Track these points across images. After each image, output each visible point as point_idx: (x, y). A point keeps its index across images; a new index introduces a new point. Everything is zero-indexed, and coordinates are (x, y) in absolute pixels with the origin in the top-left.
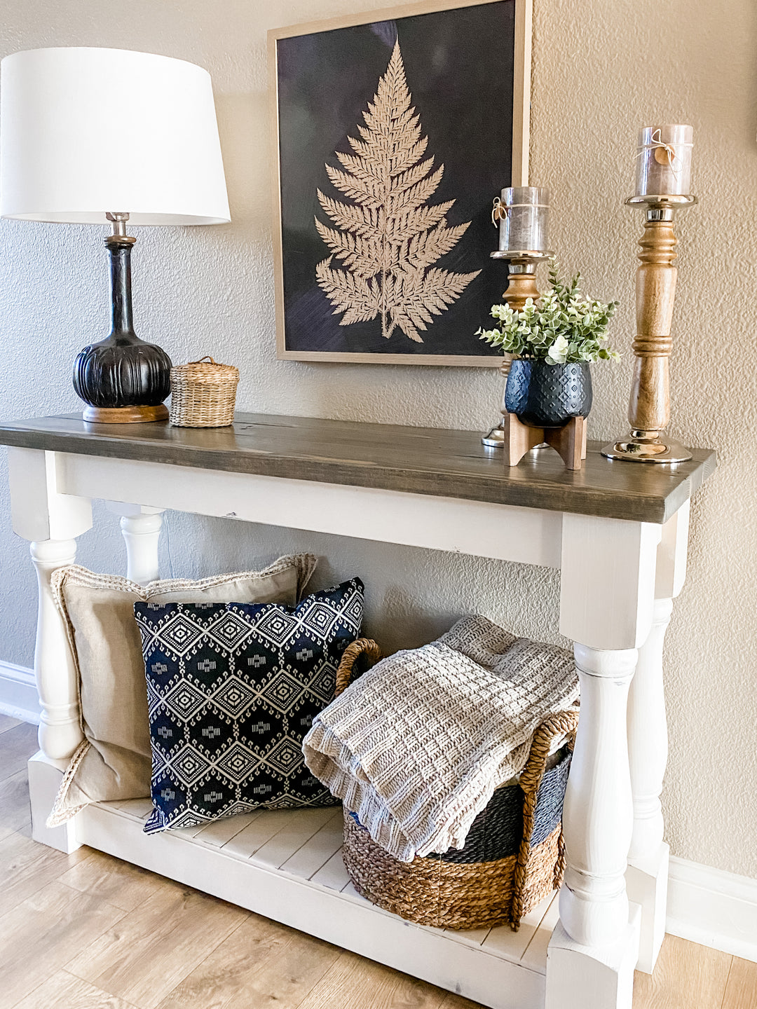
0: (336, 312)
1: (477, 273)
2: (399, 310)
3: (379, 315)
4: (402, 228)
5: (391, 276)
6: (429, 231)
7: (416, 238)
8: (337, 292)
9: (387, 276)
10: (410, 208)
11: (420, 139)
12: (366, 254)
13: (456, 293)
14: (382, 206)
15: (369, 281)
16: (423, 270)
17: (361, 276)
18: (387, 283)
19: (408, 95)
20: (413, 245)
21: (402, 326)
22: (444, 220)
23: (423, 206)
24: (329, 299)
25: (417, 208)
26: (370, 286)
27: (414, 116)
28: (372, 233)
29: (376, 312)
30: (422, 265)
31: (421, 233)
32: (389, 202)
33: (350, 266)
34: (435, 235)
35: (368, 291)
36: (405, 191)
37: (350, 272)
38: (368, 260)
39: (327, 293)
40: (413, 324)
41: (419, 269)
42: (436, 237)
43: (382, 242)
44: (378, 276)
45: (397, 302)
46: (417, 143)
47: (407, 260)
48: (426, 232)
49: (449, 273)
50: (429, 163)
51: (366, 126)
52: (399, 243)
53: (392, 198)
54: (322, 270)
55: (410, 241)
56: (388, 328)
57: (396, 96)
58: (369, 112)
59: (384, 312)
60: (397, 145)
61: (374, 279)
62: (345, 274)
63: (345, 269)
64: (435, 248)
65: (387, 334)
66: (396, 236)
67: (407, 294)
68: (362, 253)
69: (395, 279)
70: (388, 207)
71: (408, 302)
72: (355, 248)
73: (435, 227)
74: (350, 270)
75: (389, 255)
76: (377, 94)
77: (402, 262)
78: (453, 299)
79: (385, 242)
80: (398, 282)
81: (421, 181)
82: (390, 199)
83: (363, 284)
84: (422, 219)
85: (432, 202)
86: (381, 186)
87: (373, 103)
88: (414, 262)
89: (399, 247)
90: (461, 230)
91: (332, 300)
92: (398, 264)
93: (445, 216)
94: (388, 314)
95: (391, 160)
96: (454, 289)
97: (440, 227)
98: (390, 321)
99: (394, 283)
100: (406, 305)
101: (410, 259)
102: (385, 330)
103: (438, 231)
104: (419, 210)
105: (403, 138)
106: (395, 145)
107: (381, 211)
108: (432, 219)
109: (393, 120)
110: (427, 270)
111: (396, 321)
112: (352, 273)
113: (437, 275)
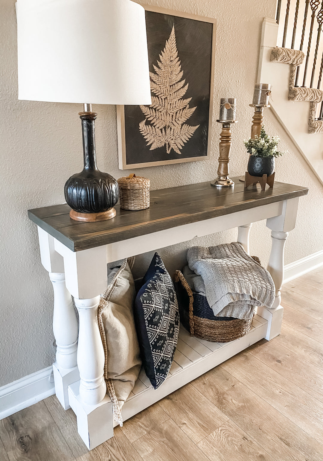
0: (148, 144)
1: (198, 126)
2: (173, 142)
3: (165, 144)
4: (174, 108)
5: (170, 128)
6: (183, 109)
7: (179, 112)
8: (148, 135)
9: (168, 128)
10: (176, 100)
11: (181, 71)
12: (160, 118)
13: (192, 134)
14: (166, 98)
15: (161, 130)
16: (181, 125)
17: (158, 128)
18: (168, 131)
19: (177, 51)
20: (178, 114)
21: (174, 148)
22: (188, 105)
23: (181, 99)
24: (145, 139)
25: (179, 100)
26: (162, 132)
27: (178, 61)
28: (162, 109)
29: (164, 143)
30: (180, 123)
31: (180, 110)
32: (169, 96)
33: (154, 123)
34: (185, 111)
35: (161, 134)
36: (175, 92)
37: (153, 126)
38: (161, 121)
39: (144, 136)
40: (178, 147)
41: (179, 125)
42: (185, 112)
43: (166, 113)
44: (165, 128)
45: (172, 138)
46: (179, 72)
47: (175, 121)
48: (182, 110)
49: (189, 126)
50: (183, 82)
51: (160, 62)
52: (172, 114)
53: (170, 94)
54: (142, 125)
55: (176, 113)
56: (169, 149)
57: (172, 50)
58: (162, 55)
59: (167, 143)
60: (172, 72)
61: (163, 129)
62: (152, 127)
63: (152, 125)
64: (185, 116)
65: (168, 152)
66: (171, 111)
67: (175, 135)
68: (159, 118)
69: (171, 129)
70: (168, 98)
71: (176, 138)
72: (156, 115)
73: (185, 108)
74: (154, 125)
75: (169, 119)
76: (165, 48)
77: (174, 122)
78: (191, 136)
79: (167, 113)
80: (172, 130)
81: (181, 89)
82: (169, 95)
83: (159, 131)
84: (181, 104)
85: (184, 97)
86: (166, 89)
87: (163, 51)
88: (178, 122)
89: (173, 116)
90: (194, 109)
91: (146, 139)
92: (172, 122)
93: (189, 104)
94: (169, 144)
95: (170, 78)
96: (191, 132)
97: (187, 108)
98: (169, 146)
99: (171, 130)
100: (175, 139)
101: (176, 121)
102: (167, 150)
103: (186, 109)
104: (180, 101)
105: (174, 69)
106: (171, 72)
107: (166, 100)
108: (184, 104)
109: (171, 61)
110: (182, 125)
111: (171, 147)
112: (154, 126)
113: (186, 127)
